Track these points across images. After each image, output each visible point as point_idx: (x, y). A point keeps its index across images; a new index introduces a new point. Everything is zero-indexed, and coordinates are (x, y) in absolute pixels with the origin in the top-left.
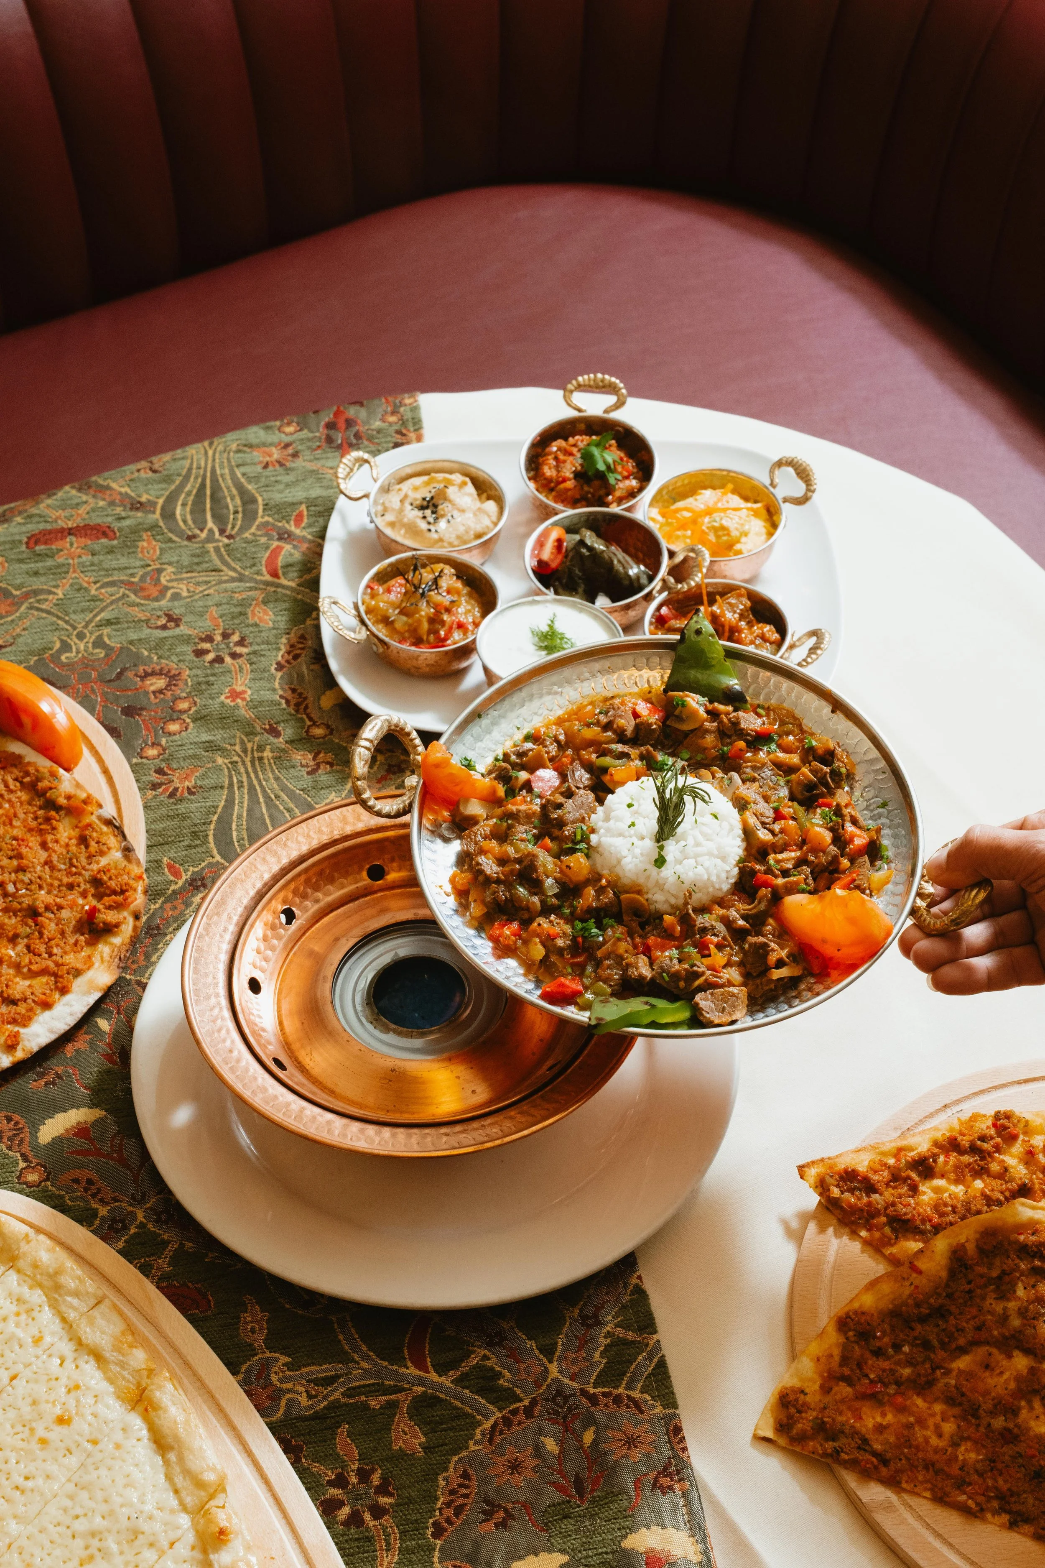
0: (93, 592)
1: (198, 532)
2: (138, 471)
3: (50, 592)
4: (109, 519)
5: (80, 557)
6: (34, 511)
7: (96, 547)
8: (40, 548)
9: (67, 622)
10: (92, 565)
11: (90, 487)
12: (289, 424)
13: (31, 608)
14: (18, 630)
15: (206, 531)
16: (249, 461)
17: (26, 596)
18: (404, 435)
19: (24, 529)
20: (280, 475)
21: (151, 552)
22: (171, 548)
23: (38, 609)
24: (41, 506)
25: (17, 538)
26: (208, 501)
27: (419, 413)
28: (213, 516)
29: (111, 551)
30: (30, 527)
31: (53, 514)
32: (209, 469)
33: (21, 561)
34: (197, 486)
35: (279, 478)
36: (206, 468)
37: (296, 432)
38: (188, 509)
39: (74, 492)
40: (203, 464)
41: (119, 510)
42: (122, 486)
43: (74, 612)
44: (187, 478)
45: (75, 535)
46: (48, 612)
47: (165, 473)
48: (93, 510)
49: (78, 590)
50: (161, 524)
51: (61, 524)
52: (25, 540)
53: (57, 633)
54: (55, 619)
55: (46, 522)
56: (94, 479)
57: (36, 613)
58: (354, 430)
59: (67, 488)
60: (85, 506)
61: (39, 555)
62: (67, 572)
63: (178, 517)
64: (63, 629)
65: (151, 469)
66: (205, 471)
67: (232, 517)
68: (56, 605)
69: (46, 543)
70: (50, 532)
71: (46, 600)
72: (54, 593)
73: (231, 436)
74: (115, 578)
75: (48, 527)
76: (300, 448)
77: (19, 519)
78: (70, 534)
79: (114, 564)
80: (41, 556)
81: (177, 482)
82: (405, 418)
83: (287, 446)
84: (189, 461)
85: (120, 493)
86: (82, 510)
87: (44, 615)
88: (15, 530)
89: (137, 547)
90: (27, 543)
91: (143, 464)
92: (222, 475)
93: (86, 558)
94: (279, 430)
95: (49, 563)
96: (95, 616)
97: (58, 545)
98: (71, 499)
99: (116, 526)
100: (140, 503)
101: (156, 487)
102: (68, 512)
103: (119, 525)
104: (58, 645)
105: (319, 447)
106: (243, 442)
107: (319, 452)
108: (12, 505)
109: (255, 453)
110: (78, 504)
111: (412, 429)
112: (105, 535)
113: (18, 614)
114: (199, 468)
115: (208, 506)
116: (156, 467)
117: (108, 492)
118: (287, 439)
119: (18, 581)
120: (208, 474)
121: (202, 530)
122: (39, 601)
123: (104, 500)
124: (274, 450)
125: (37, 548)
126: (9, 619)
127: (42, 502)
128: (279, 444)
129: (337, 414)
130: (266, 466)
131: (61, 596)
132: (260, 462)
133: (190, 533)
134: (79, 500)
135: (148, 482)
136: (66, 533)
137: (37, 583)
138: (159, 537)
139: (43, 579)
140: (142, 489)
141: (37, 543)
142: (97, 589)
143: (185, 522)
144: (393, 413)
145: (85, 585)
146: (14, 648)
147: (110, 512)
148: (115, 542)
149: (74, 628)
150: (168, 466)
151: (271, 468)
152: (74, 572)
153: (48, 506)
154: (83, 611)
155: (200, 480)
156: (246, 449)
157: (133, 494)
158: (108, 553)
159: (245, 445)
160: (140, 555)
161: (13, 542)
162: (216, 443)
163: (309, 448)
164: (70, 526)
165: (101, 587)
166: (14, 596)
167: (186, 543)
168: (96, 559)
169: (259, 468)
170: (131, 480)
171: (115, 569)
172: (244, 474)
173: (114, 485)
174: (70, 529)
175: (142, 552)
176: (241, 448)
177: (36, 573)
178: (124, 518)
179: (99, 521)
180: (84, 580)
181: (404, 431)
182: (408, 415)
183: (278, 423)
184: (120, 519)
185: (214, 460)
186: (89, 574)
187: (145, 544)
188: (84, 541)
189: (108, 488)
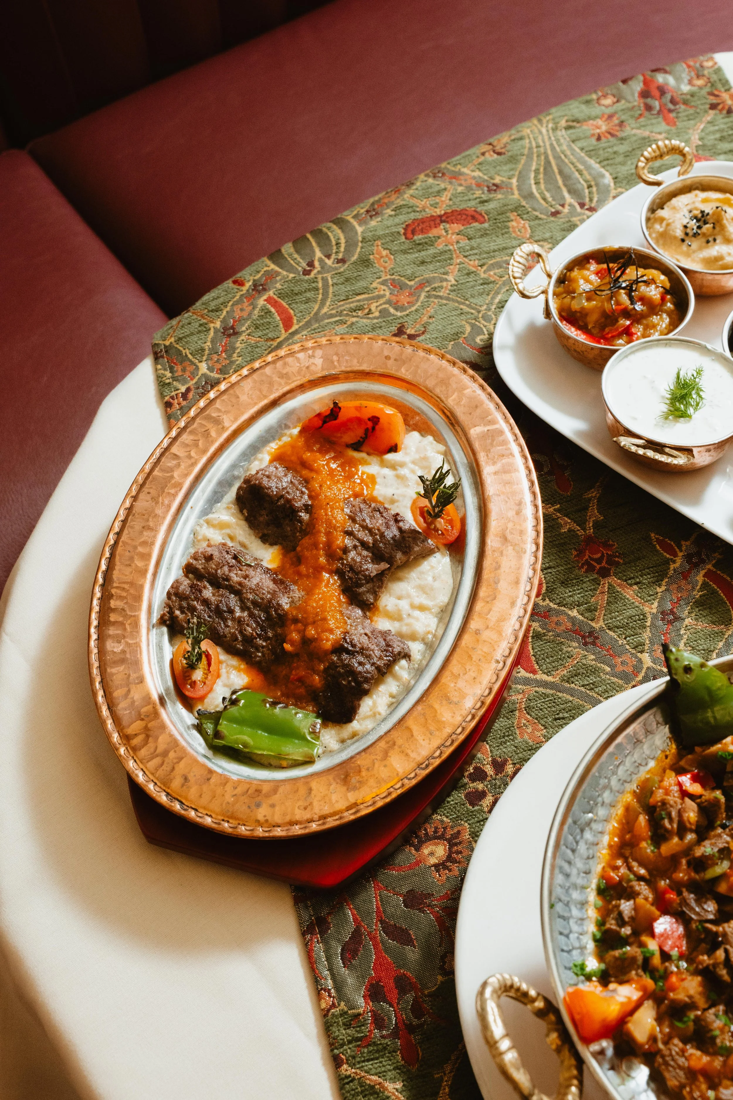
0: (483, 276)
1: (560, 208)
2: (483, 154)
3: (442, 280)
4: (473, 203)
5: (458, 242)
6: (400, 202)
7: (471, 232)
8: (418, 237)
9: (469, 306)
10: (472, 249)
11: (444, 174)
12: (605, 96)
13: (428, 297)
14: (425, 319)
15: (567, 207)
16: (582, 136)
17: (421, 286)
18: (717, 96)
19: (397, 220)
20: (615, 145)
21: (523, 230)
22: (540, 225)
23: (437, 297)
24: (406, 196)
25: (394, 229)
26: (558, 177)
27: (723, 74)
28: (569, 192)
29: (484, 235)
30: (402, 218)
31: (421, 203)
32: (548, 147)
33: (405, 252)
34: (542, 163)
35: (615, 149)
36: (545, 146)
37: (614, 103)
38: (542, 186)
39: (431, 181)
40: (541, 144)
41: (478, 193)
42: (473, 171)
43: (473, 296)
44: (530, 156)
45: (448, 222)
46: (448, 299)
47: (510, 154)
48: (455, 196)
49: (468, 274)
50: (524, 203)
51: (430, 212)
52: (402, 231)
53: (463, 317)
54: (457, 304)
55: (414, 211)
56: (443, 165)
57: (436, 301)
58: (668, 96)
59: (422, 177)
60: (446, 193)
61: (419, 244)
62: (451, 259)
63: (538, 195)
64: (468, 313)
65: (494, 151)
66: (546, 149)
67: (587, 191)
68: (452, 291)
69: (422, 231)
70: (423, 221)
71: (442, 287)
72: (446, 280)
73: (556, 112)
74: (498, 259)
75: (419, 216)
76: (623, 118)
77: (389, 212)
78: (442, 221)
79: (493, 246)
80: (421, 246)
81: (523, 162)
82: (712, 80)
83: (610, 117)
84: (527, 141)
85: (474, 178)
86: (445, 197)
87: (445, 302)
88: (389, 223)
89: (508, 228)
90: (405, 234)
91: (483, 147)
92: (563, 152)
93: (464, 242)
94: (598, 102)
95: (431, 251)
96: (493, 298)
97: (434, 232)
98: (431, 187)
99: (481, 208)
100: (494, 185)
101: (505, 168)
102: (432, 200)
103: (485, 208)
104: (468, 329)
105: (641, 115)
106: (571, 118)
107: (642, 119)
108: (376, 198)
109: (585, 127)
110: (439, 192)
111: (723, 90)
112: (474, 218)
113: (419, 304)
114: (538, 147)
115: (560, 182)
116: (498, 148)
117: (462, 177)
118: (609, 111)
119: (409, 272)
120: (549, 152)
121: (563, 206)
122: (434, 289)
123: (461, 185)
124: (600, 122)
125: (415, 238)
126: (413, 309)
127: (405, 193)
128: (603, 115)
129: (646, 83)
130: (599, 139)
131: (453, 282)
132: (593, 135)
133: (553, 210)
134: (436, 189)
135: (495, 165)
136: (438, 221)
137: (427, 273)
138: (525, 216)
139: (431, 267)
140: (492, 172)
141: (413, 232)
142: (485, 272)
143: (545, 199)
144: (698, 77)
145: (474, 269)
146: (427, 336)
147: (471, 197)
148: (486, 225)
149: (479, 312)
150: (509, 147)
151: (603, 139)
152: (458, 257)
153: (412, 196)
154: (481, 294)
155: (543, 158)
156: (575, 124)
157: (486, 177)
158: (482, 236)
159: (573, 121)
160: (513, 235)
161: (392, 234)
162: (544, 121)
163: (632, 117)
164: (439, 213)
165: (489, 270)
166: (411, 287)
167: (552, 219)
168: (474, 243)
169: (593, 141)
170: (480, 164)
171: (494, 251)
172: (582, 149)
173: (465, 170)
174: (440, 216)
175: (514, 232)
176: (571, 124)
177: (423, 263)
178: (486, 201)
179: (463, 206)
180: (472, 264)
181: (716, 93)
182: (714, 78)
183: (594, 96)
184: (483, 202)
185: (550, 138)
186: (473, 258)
187: (514, 224)
188: (456, 227)
189: (460, 174)
